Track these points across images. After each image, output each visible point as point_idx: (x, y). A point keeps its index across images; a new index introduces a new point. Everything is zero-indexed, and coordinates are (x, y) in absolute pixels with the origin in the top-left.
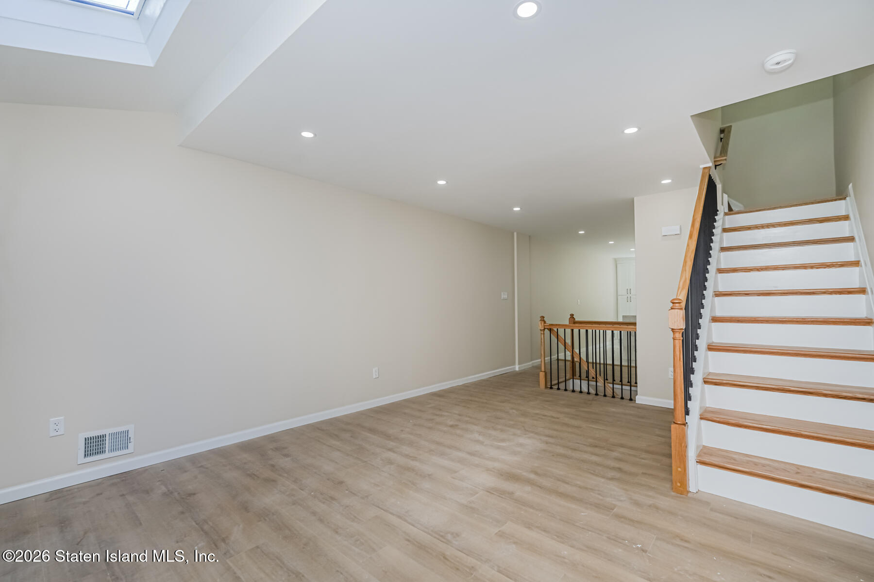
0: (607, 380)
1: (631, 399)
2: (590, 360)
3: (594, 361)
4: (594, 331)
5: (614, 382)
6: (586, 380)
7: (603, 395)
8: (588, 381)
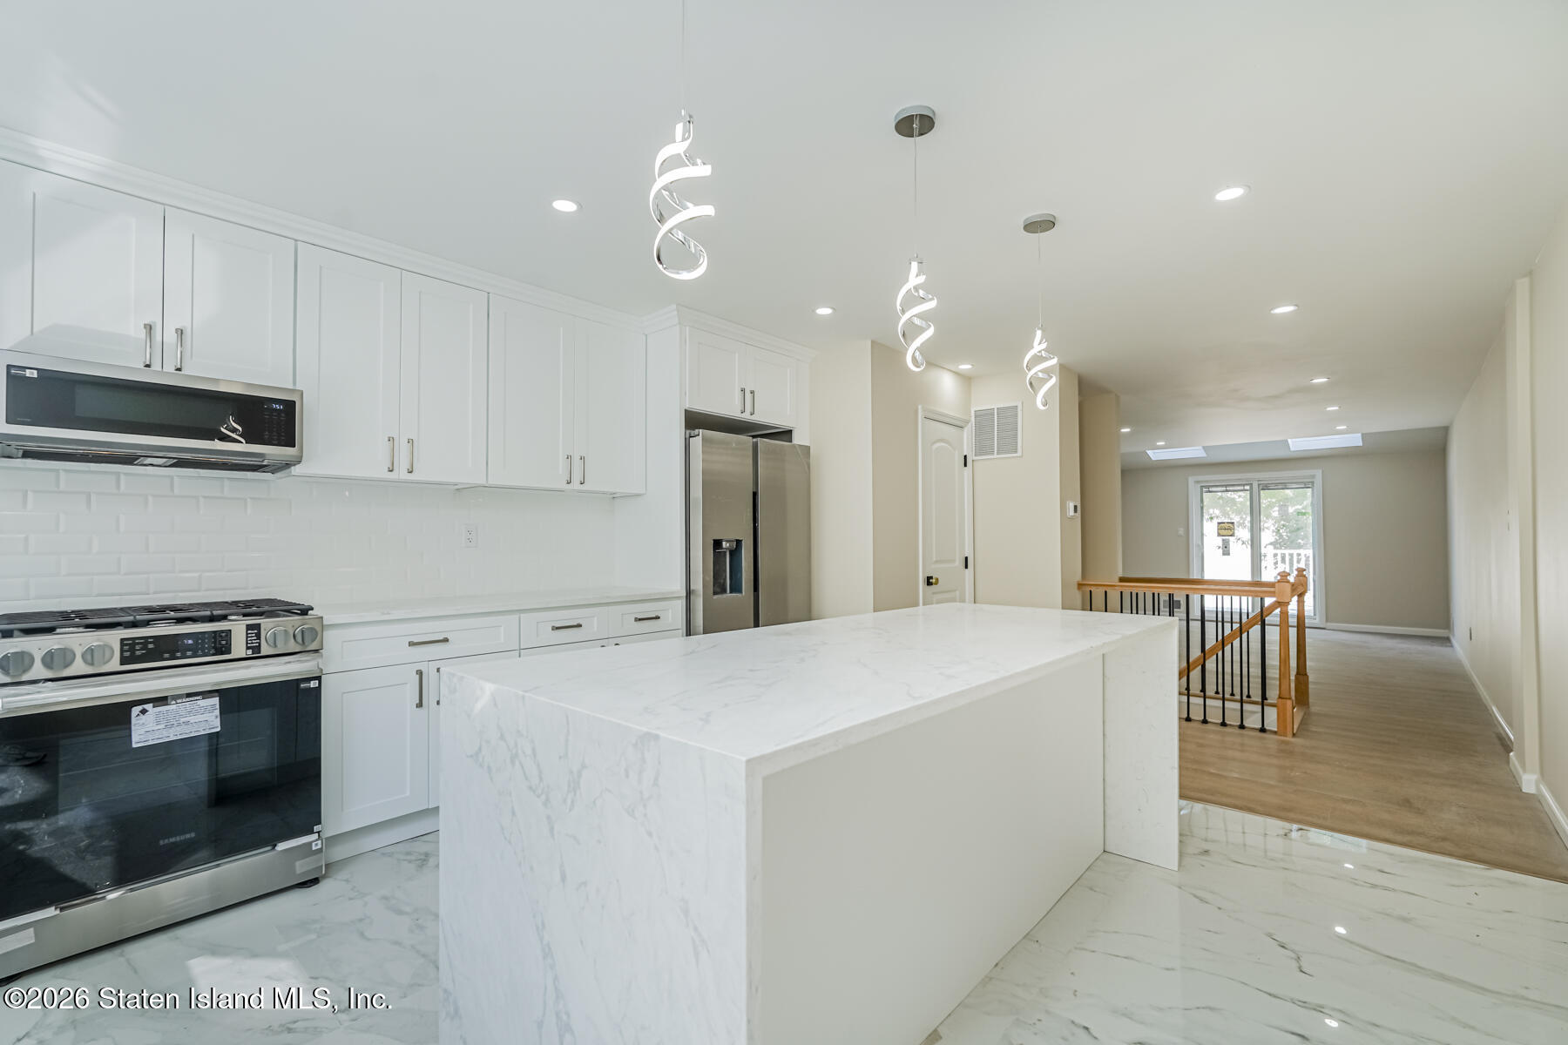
6: (1199, 697)
8: (1205, 698)
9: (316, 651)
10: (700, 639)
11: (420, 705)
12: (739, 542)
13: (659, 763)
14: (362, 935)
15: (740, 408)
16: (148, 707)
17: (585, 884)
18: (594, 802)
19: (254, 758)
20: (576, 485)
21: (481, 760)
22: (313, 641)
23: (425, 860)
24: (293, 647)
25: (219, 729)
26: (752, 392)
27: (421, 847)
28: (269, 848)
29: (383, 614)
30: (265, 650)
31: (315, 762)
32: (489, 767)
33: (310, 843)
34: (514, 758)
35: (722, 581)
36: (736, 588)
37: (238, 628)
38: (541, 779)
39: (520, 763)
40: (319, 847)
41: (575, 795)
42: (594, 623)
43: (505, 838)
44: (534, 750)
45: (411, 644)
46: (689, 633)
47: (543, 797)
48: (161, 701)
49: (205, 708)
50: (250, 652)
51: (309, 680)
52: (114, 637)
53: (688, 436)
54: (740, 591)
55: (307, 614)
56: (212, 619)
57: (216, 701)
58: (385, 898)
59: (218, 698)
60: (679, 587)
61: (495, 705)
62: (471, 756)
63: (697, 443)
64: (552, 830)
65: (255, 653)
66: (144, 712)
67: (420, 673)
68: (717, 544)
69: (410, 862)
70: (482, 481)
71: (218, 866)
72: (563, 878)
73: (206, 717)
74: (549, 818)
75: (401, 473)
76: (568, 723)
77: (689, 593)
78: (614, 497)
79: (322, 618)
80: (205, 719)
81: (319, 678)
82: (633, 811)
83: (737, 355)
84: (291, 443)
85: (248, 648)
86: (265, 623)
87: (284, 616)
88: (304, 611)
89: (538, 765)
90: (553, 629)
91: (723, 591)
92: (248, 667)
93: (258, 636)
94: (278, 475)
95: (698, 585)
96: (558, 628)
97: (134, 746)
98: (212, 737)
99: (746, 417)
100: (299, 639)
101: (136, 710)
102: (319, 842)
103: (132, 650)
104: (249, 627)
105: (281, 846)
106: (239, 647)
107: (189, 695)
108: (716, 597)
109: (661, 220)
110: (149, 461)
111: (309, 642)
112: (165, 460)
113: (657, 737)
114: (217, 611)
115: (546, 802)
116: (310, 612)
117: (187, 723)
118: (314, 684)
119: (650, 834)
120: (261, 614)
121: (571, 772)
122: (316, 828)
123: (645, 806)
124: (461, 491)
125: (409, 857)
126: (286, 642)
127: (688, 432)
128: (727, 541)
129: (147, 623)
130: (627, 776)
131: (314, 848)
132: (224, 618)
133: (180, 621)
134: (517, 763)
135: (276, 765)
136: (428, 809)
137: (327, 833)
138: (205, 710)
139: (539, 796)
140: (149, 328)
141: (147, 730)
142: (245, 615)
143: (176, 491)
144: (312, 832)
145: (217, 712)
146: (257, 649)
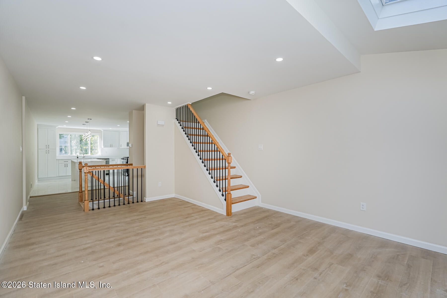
0: (125, 195)
1: (142, 201)
2: (116, 186)
3: (118, 186)
4: (118, 170)
5: (129, 195)
7: (123, 204)
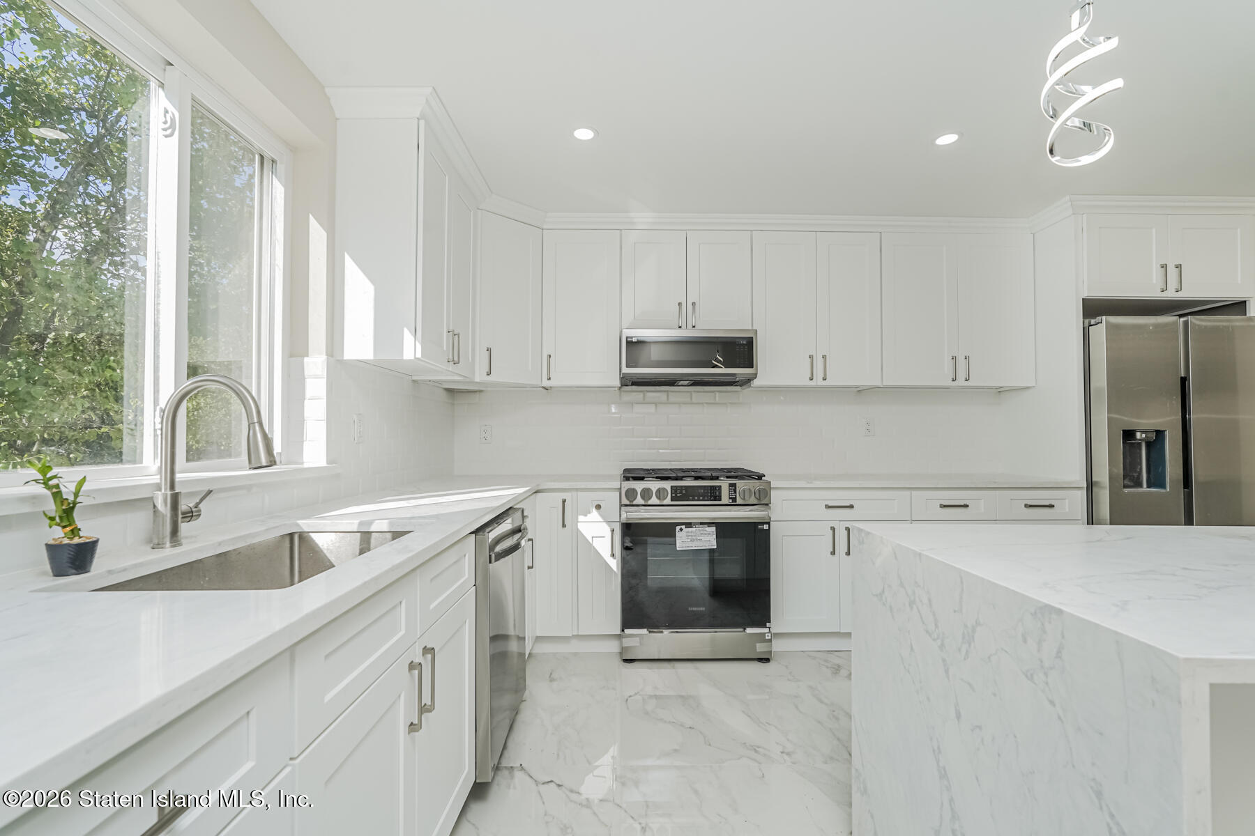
9: (767, 505)
10: (1105, 531)
11: (833, 553)
12: (1160, 434)
13: (1063, 637)
14: (797, 707)
15: (1161, 285)
16: (683, 527)
17: (980, 727)
18: (989, 657)
19: (733, 571)
20: (961, 382)
21: (884, 599)
22: (765, 497)
23: (837, 670)
24: (753, 500)
25: (715, 547)
26: (1178, 267)
27: (835, 660)
28: (742, 630)
29: (808, 483)
30: (739, 501)
31: (767, 580)
32: (891, 607)
33: (764, 634)
34: (912, 603)
35: (1136, 475)
36: (1157, 480)
37: (724, 484)
38: (936, 626)
39: (918, 608)
40: (770, 638)
41: (970, 646)
42: (981, 503)
43: (905, 667)
44: (930, 600)
45: (828, 507)
46: (1091, 521)
47: (939, 642)
48: (689, 525)
49: (709, 533)
50: (731, 501)
51: (763, 523)
52: (667, 485)
53: (1087, 325)
54: (1162, 485)
55: (761, 479)
56: (712, 478)
57: (713, 529)
58: (810, 687)
59: (715, 528)
60: (1080, 478)
61: (896, 558)
62: (877, 595)
63: (1099, 332)
64: (947, 671)
65: (733, 503)
66: (681, 530)
67: (833, 529)
68: (1128, 435)
69: (827, 667)
70: (878, 383)
71: (716, 632)
72: (958, 716)
73: (707, 538)
74: (944, 660)
75: (818, 381)
76: (962, 582)
77: (1091, 485)
78: (1000, 391)
79: (770, 482)
80: (708, 540)
81: (769, 523)
82: (1032, 675)
83: (1154, 230)
84: (751, 366)
85: (730, 498)
86: (738, 482)
87: (748, 479)
88: (760, 477)
89: (934, 615)
90: (941, 507)
91: (1138, 484)
92: (730, 511)
93: (735, 491)
94: (744, 387)
95: (1102, 475)
96: (945, 506)
97: (678, 549)
98: (711, 551)
99: (1171, 294)
100: (757, 496)
101: (678, 528)
102: (770, 635)
103: (676, 493)
104: (731, 485)
105: (749, 630)
106: (725, 499)
107: (701, 523)
108: (1126, 490)
109: (1054, 116)
110: (681, 383)
111: (763, 499)
112: (688, 382)
113: (1060, 612)
114: (714, 475)
115: (942, 647)
116: (763, 478)
117: (700, 540)
118: (766, 527)
119: (1052, 703)
120: (736, 477)
121: (966, 626)
122: (768, 624)
123: (1046, 674)
124: (861, 393)
125: (826, 664)
126: (750, 496)
127: (1087, 321)
128: (1142, 432)
129: (681, 478)
130: (1025, 641)
131: (767, 638)
132: (717, 478)
133: (697, 478)
134: (915, 607)
135: (745, 577)
136: (839, 633)
137: (773, 631)
138: (709, 534)
139: (934, 640)
140: (680, 304)
141: (684, 540)
142: (728, 477)
143: (694, 400)
144: (765, 626)
145: (715, 536)
146: (734, 499)
